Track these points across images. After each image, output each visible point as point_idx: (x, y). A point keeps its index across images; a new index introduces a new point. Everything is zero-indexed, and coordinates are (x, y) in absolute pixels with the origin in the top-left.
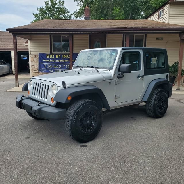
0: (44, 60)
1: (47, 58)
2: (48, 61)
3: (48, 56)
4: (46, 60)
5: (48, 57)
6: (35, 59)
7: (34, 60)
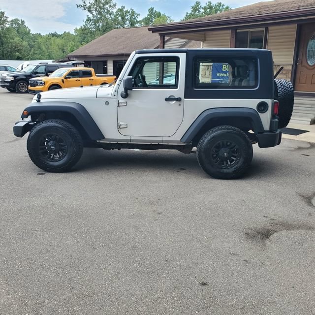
0: (218, 75)
1: (223, 70)
2: (225, 75)
3: (225, 67)
4: (222, 75)
5: (225, 69)
6: (208, 73)
7: (205, 74)
